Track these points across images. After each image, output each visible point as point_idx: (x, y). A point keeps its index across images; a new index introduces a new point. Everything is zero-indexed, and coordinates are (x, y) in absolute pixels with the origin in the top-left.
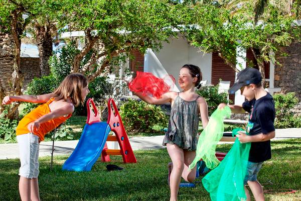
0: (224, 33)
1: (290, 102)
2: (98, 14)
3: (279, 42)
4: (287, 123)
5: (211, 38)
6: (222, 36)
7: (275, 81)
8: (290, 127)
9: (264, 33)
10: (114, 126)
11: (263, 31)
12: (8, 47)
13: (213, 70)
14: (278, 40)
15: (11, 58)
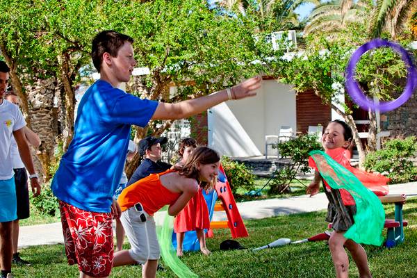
0: (321, 66)
1: (410, 149)
2: (171, 49)
3: (393, 73)
4: (408, 176)
5: (305, 73)
6: (319, 69)
7: (381, 122)
8: (412, 181)
9: (373, 62)
10: (221, 192)
11: (372, 60)
12: (43, 96)
13: (297, 113)
14: (392, 70)
15: (46, 110)
